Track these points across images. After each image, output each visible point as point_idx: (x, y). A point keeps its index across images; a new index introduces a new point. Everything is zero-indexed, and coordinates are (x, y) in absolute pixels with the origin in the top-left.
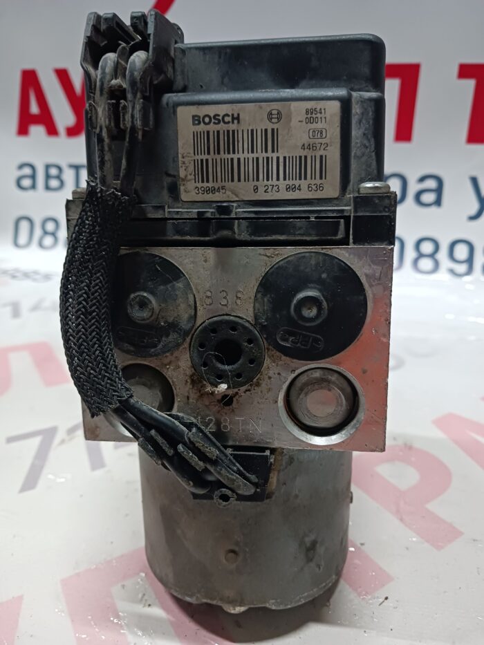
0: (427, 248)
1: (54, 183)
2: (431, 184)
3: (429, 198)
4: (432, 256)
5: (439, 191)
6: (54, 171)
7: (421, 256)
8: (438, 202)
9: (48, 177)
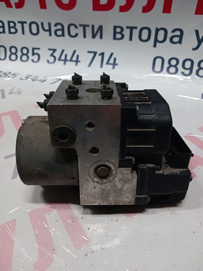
0: (173, 62)
1: (13, 30)
2: (178, 33)
3: (176, 39)
4: (175, 66)
5: (181, 37)
6: (12, 25)
7: (171, 66)
8: (180, 42)
9: (10, 27)
